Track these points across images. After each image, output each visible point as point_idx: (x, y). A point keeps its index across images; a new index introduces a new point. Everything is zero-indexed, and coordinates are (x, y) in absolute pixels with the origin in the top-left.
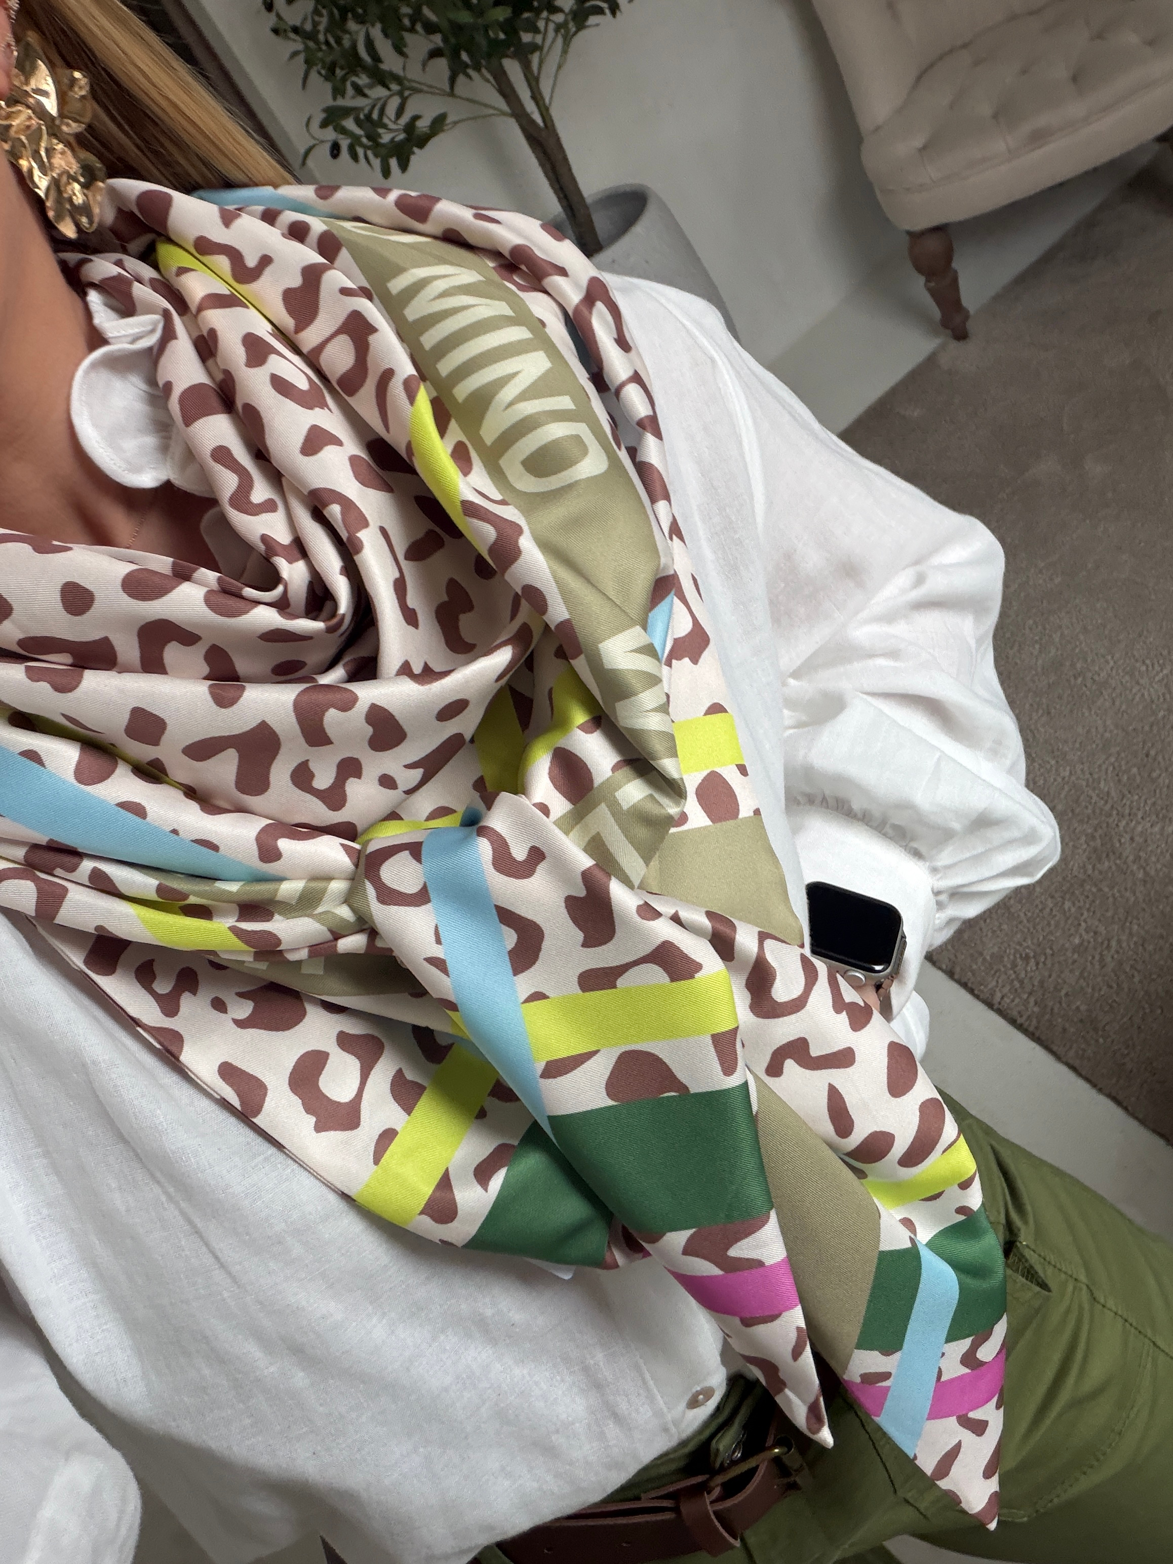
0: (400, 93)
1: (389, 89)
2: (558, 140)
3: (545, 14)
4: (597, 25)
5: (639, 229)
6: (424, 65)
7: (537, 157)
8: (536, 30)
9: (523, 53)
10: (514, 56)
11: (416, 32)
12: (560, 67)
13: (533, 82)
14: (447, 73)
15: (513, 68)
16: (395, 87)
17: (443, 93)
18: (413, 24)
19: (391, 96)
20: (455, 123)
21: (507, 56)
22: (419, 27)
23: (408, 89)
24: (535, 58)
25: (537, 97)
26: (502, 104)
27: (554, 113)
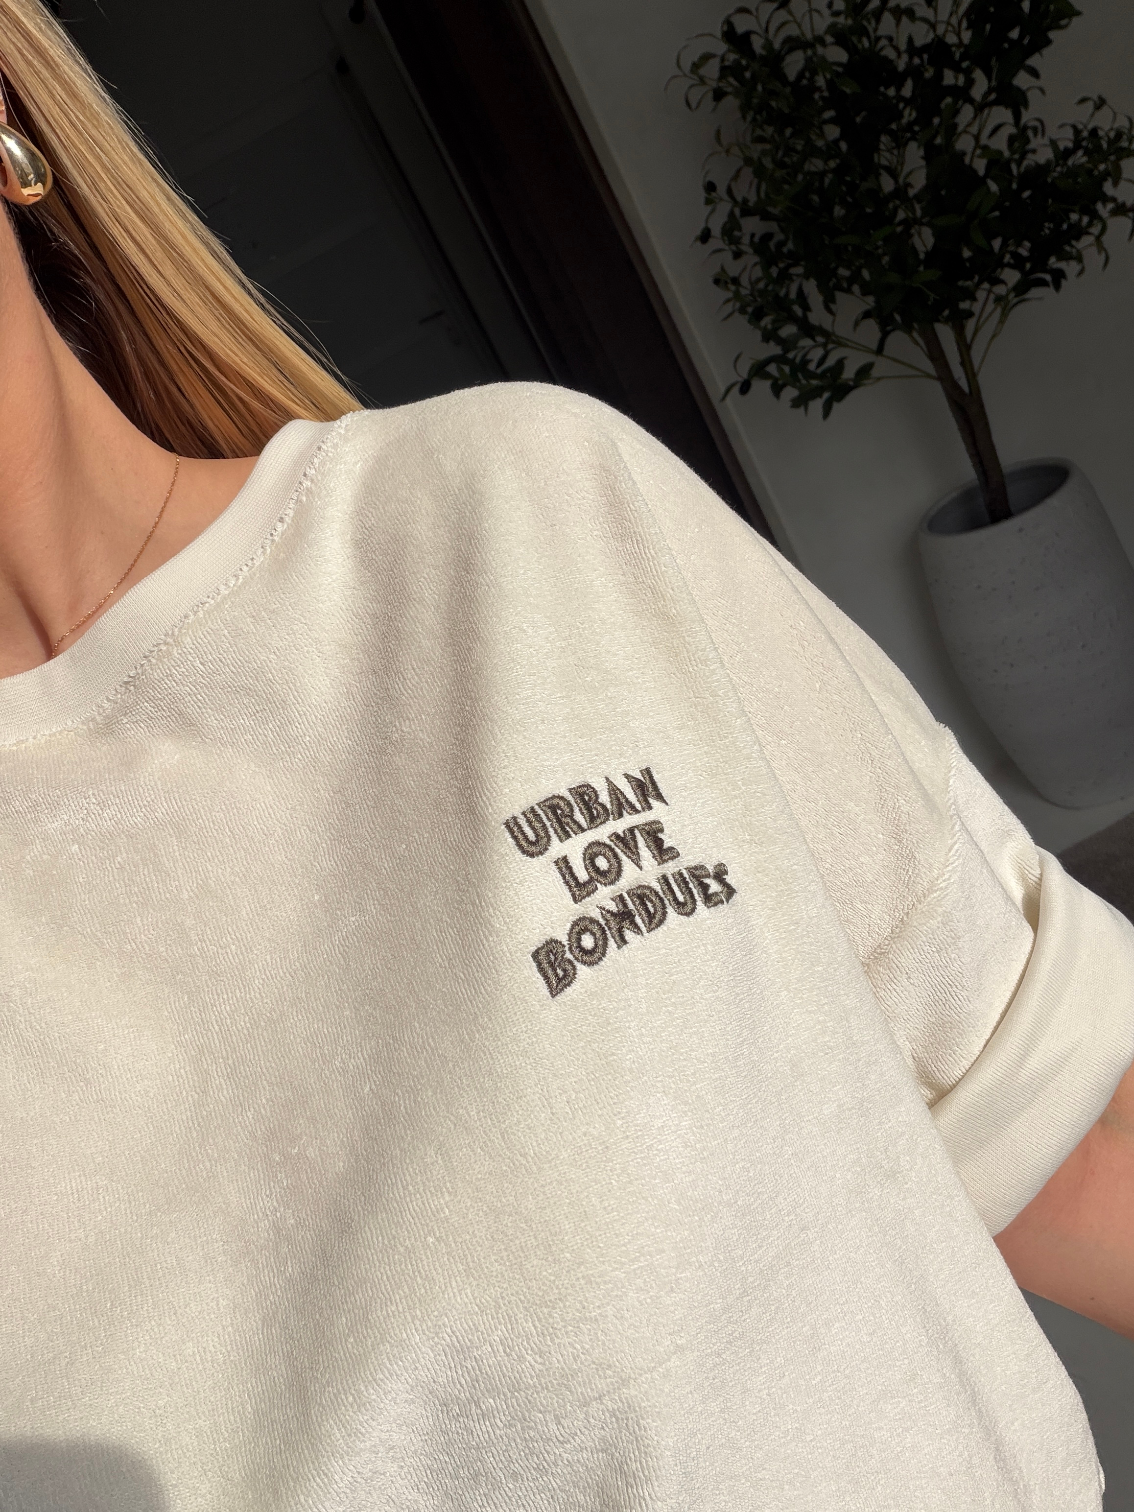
0: (824, 345)
1: (814, 341)
2: (982, 406)
3: (986, 285)
4: (1040, 299)
5: (1054, 502)
6: (857, 324)
7: (957, 421)
8: (974, 299)
9: (959, 320)
10: (946, 321)
11: (852, 293)
12: (993, 337)
13: (965, 348)
14: (878, 335)
15: (945, 333)
16: (820, 339)
17: (868, 350)
18: (850, 285)
19: (814, 347)
20: (879, 379)
21: (938, 321)
22: (856, 288)
23: (834, 342)
24: (970, 325)
25: (966, 363)
26: (929, 367)
27: (982, 379)
